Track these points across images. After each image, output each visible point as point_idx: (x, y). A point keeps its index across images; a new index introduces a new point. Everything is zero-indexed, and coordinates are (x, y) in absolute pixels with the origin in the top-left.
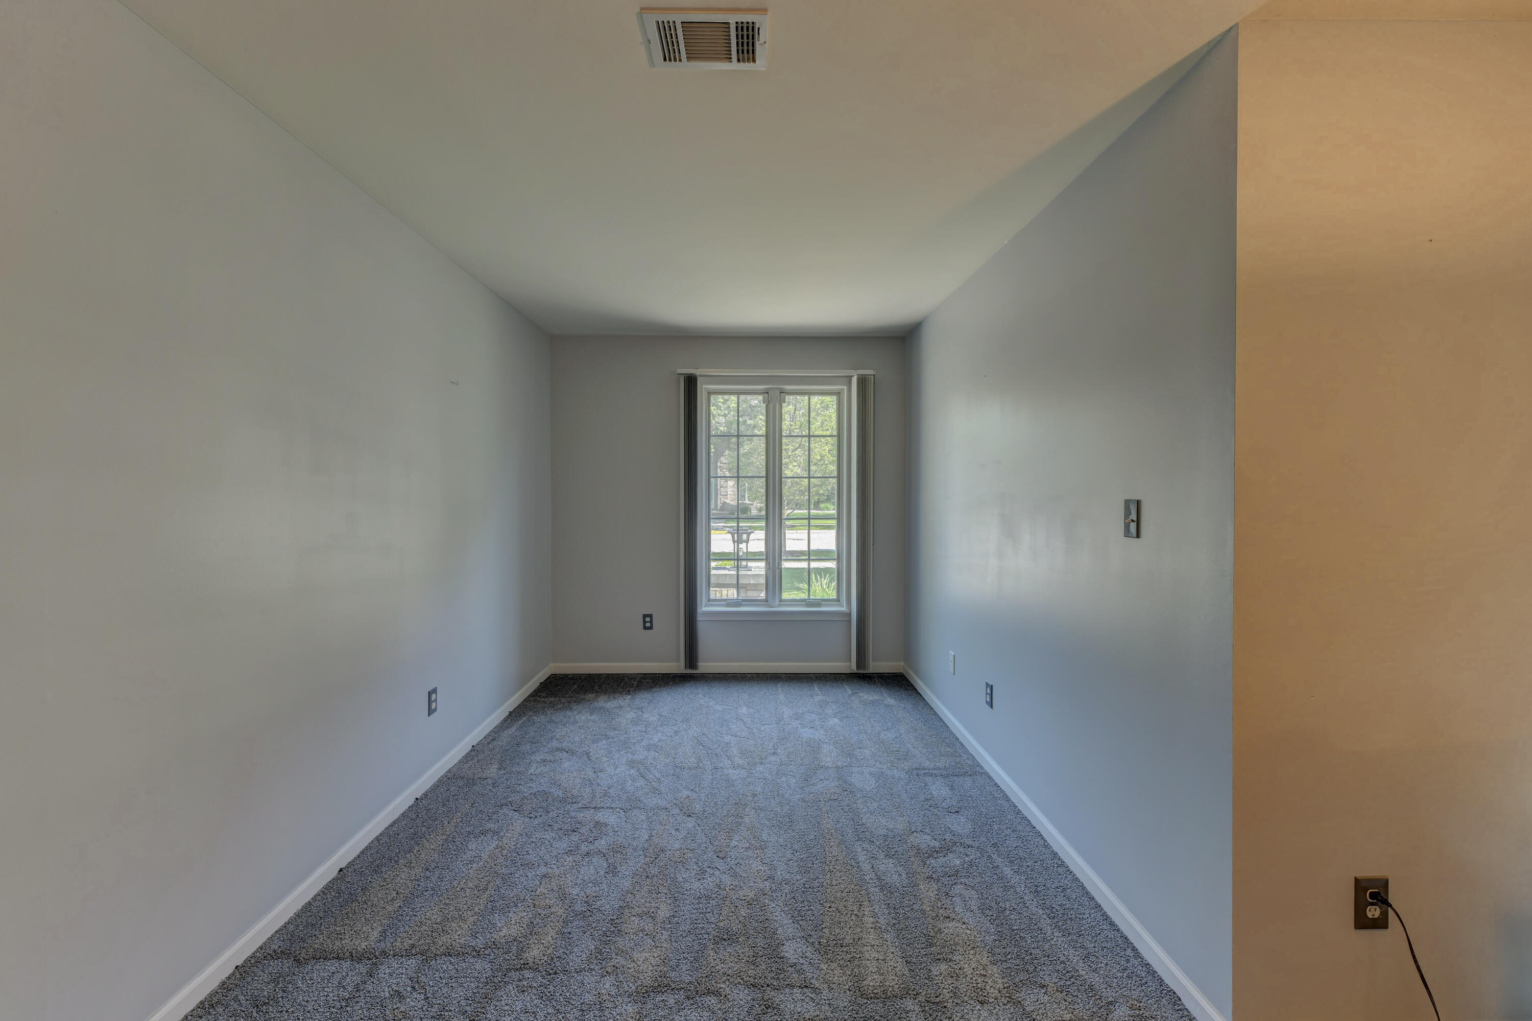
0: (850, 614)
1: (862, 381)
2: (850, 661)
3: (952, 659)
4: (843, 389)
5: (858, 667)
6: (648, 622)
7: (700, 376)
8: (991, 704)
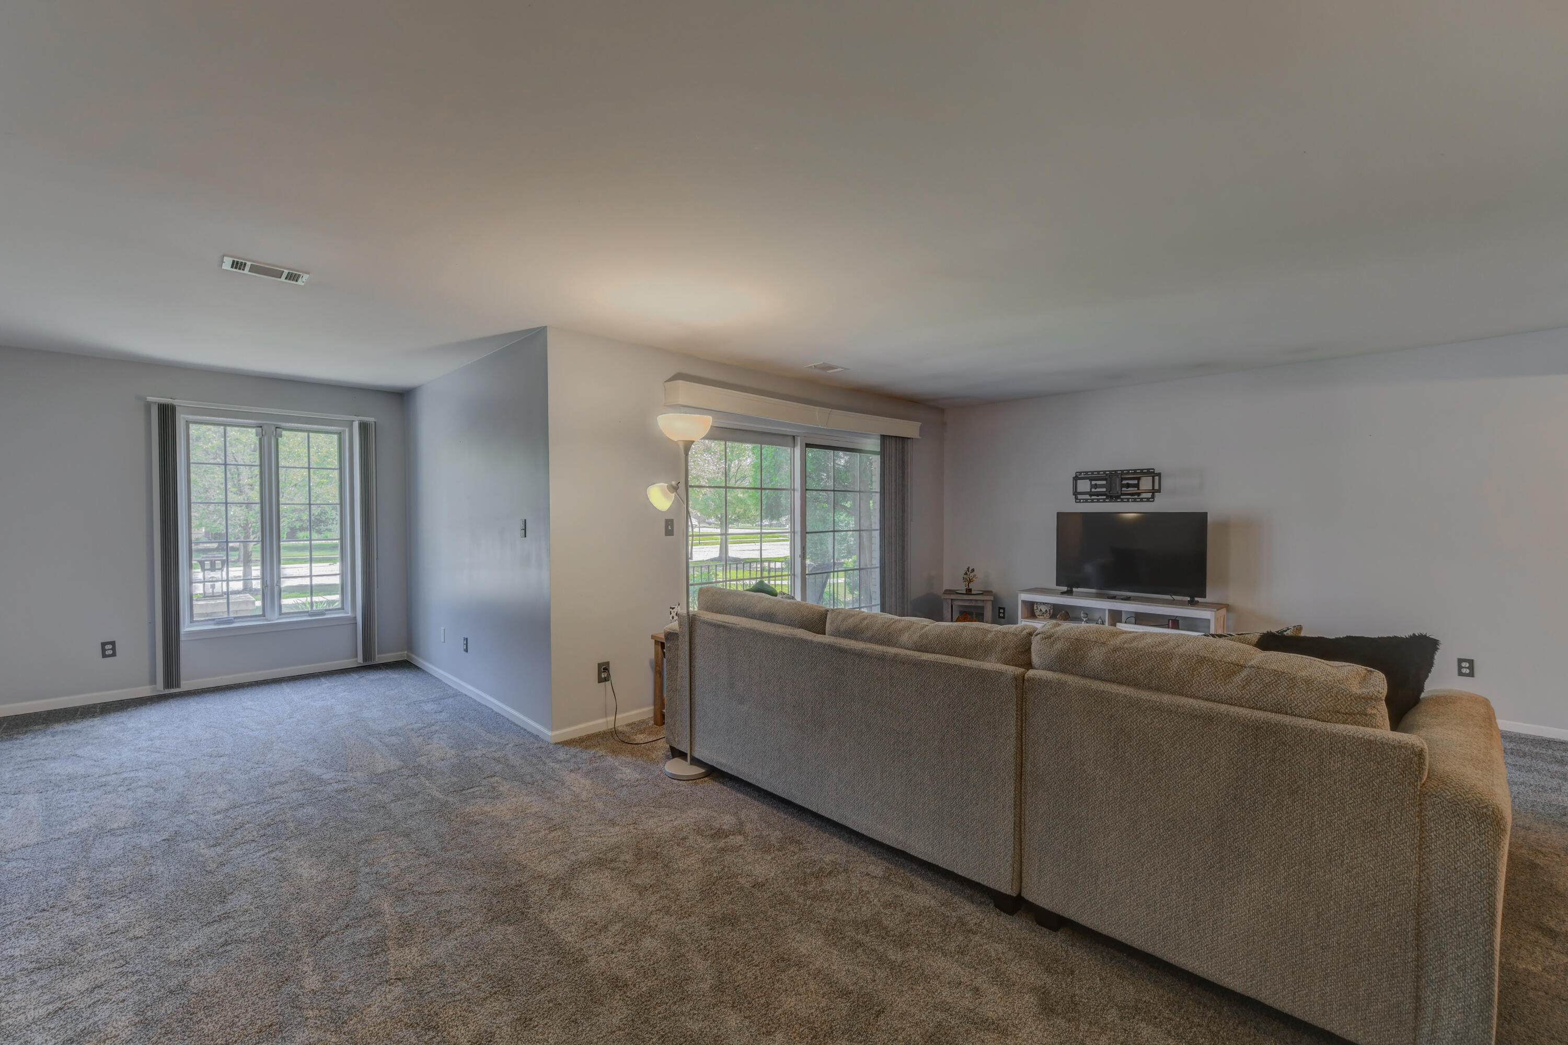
0: (355, 618)
1: (364, 427)
2: (357, 657)
3: (442, 631)
4: (344, 431)
5: (365, 659)
6: (108, 649)
7: (178, 406)
8: (466, 650)
